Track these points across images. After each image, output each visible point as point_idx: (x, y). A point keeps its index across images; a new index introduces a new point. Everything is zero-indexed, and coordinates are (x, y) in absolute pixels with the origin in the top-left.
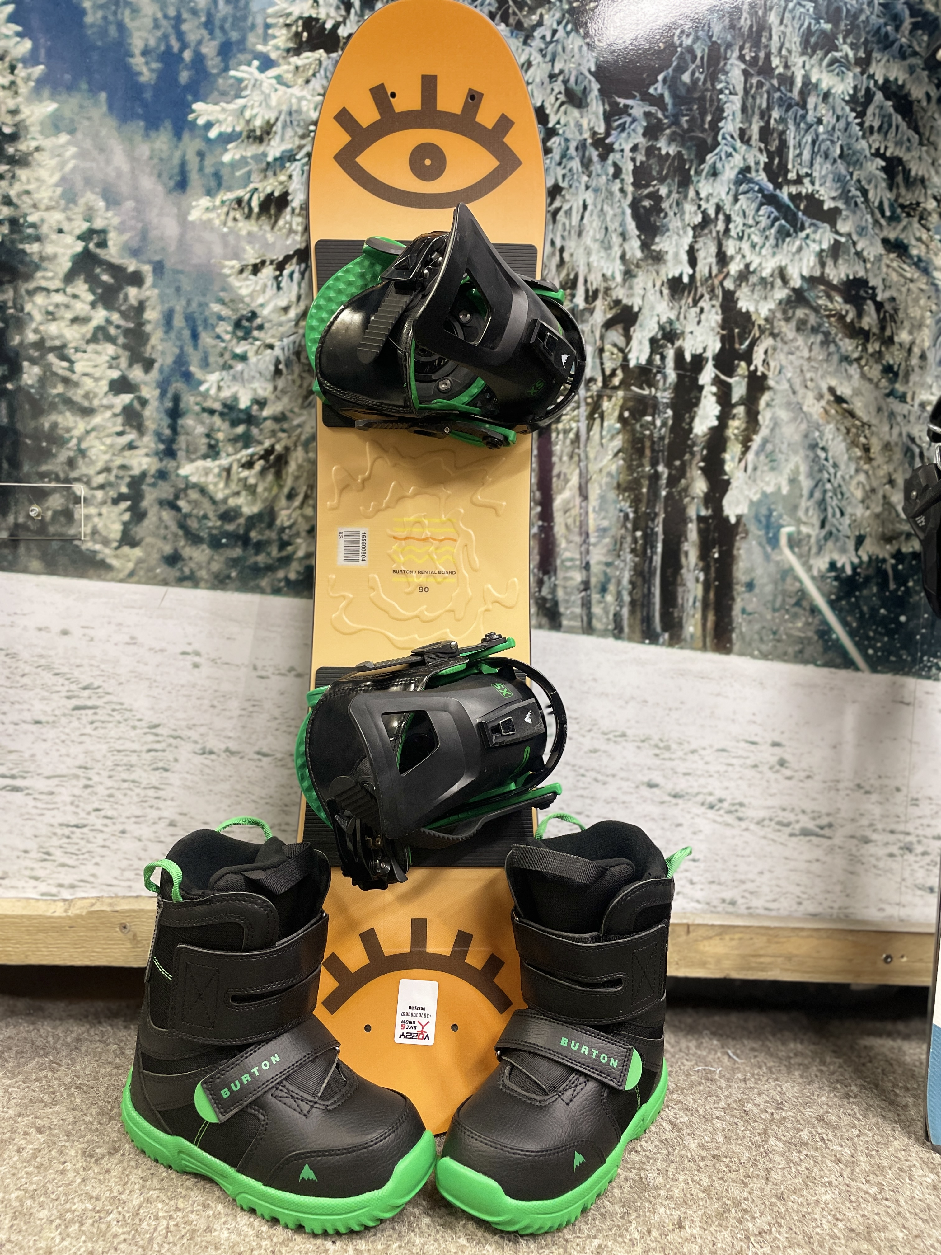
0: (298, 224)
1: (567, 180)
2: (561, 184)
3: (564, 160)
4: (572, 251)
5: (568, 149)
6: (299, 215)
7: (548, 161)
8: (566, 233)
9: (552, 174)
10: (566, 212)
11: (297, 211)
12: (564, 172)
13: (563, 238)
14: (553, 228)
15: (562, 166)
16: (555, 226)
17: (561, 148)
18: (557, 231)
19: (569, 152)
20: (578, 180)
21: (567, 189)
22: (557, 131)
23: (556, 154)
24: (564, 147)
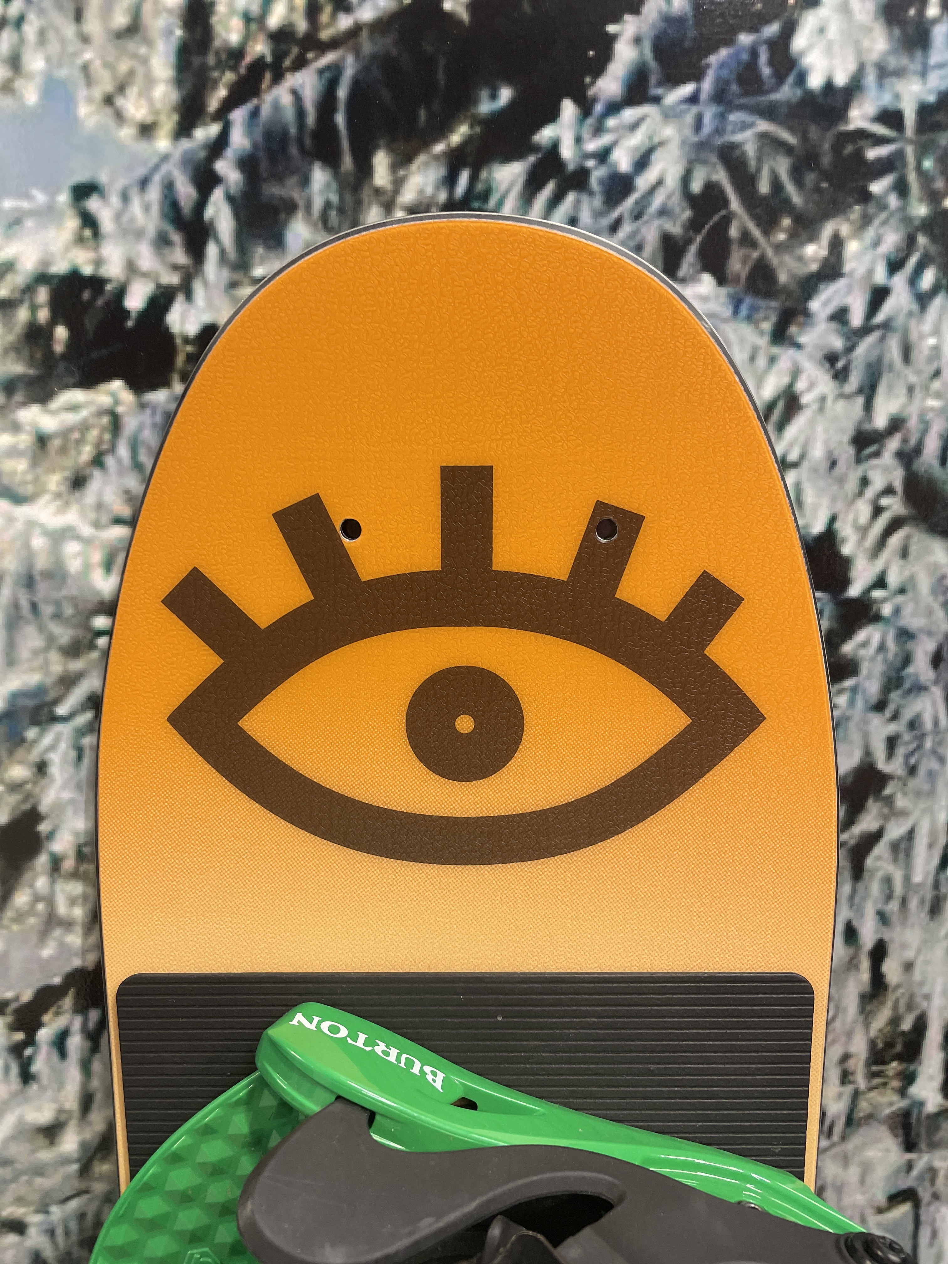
0: (72, 902)
1: (901, 751)
2: (882, 765)
3: (895, 696)
4: (910, 954)
5: (907, 660)
6: (75, 875)
7: (842, 700)
8: (893, 906)
9: (855, 736)
10: (895, 847)
11: (69, 864)
12: (892, 728)
13: (883, 918)
14: (854, 891)
15: (888, 713)
16: (861, 885)
17: (885, 660)
18: (864, 899)
19: (910, 670)
20: (934, 752)
21: (900, 778)
22: (875, 608)
23: (869, 677)
24: (896, 655)
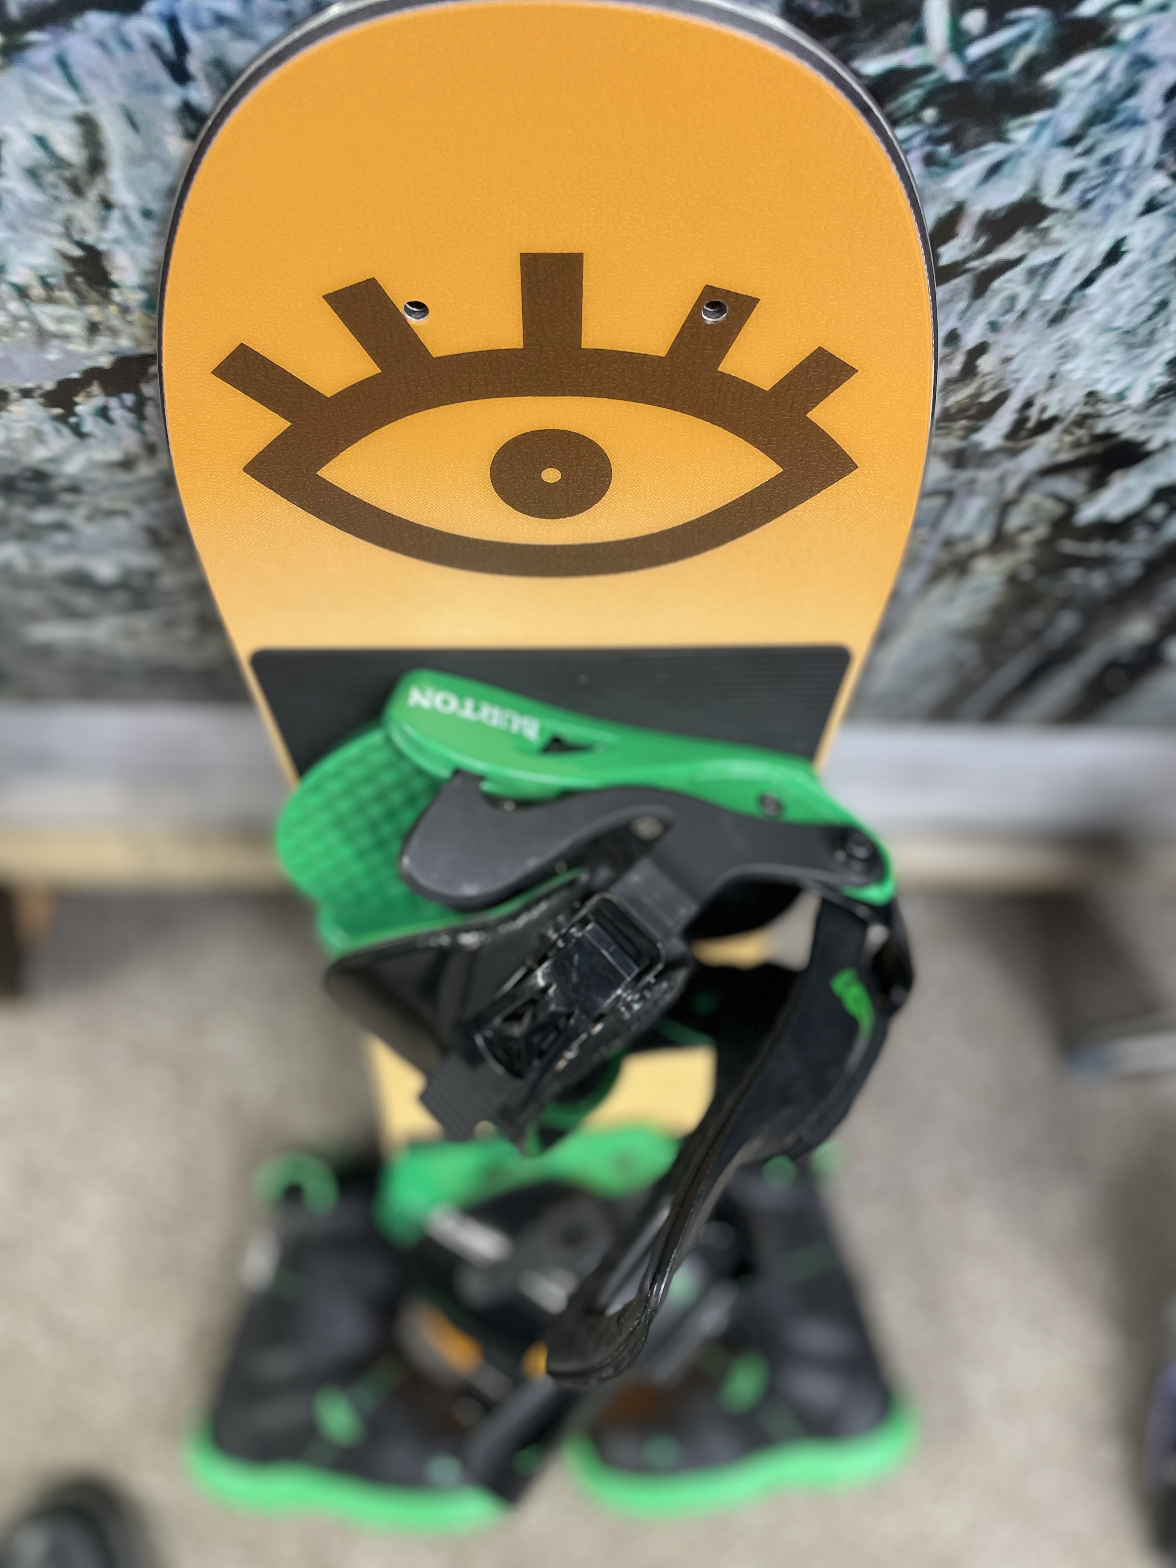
1: (1078, 187)
2: (1048, 199)
3: (1096, 132)
4: (1012, 352)
5: (1132, 91)
8: (1011, 317)
9: (1025, 172)
10: (1032, 272)
12: (1077, 164)
13: (994, 326)
14: (968, 307)
15: (1079, 148)
16: (979, 302)
17: (1101, 92)
18: (978, 313)
19: (1131, 103)
20: (1123, 187)
21: (1066, 212)
22: (1112, 30)
23: (1071, 109)
24: (1119, 86)
